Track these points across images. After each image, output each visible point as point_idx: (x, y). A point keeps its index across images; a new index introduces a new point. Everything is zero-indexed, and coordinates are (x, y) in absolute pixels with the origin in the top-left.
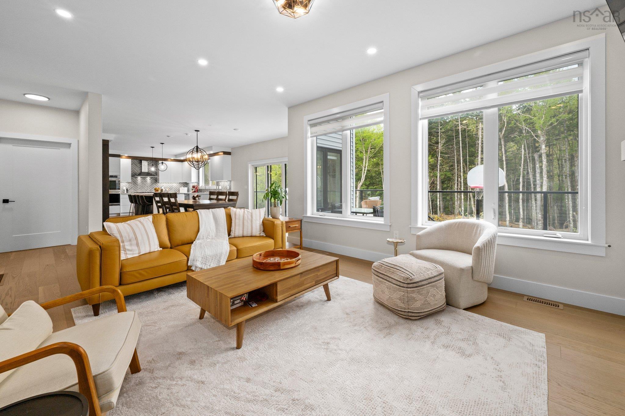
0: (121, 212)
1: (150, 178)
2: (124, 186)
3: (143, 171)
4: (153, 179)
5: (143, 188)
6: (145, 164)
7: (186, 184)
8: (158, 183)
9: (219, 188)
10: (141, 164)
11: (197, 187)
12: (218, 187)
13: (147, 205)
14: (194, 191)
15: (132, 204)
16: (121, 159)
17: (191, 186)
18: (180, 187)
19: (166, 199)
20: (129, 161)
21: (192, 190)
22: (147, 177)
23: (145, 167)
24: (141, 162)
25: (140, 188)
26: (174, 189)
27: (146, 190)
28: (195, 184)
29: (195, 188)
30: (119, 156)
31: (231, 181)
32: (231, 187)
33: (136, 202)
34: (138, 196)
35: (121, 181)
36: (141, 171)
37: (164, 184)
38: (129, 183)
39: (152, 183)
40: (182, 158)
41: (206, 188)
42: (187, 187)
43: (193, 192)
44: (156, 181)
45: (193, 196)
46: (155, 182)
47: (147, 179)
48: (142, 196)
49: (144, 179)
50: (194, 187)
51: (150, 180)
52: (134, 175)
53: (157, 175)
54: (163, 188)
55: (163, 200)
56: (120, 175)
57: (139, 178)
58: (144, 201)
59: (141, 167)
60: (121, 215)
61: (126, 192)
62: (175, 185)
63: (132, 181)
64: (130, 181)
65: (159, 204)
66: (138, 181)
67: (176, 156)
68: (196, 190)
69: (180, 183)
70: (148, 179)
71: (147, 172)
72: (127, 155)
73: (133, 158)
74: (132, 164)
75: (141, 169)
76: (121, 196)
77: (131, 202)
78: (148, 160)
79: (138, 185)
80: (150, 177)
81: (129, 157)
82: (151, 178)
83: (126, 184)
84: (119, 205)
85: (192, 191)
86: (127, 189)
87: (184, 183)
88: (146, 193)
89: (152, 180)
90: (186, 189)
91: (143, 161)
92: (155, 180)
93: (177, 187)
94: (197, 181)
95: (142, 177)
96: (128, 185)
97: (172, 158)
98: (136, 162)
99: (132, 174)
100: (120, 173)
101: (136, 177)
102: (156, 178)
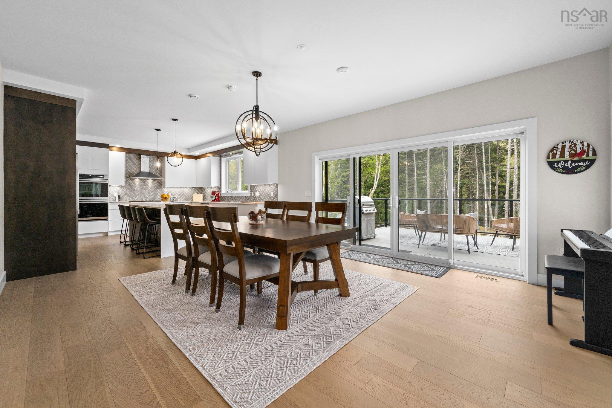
0: (110, 230)
1: (152, 181)
2: (114, 191)
3: (142, 170)
4: (157, 182)
5: (143, 194)
6: (145, 160)
7: (200, 190)
8: (164, 187)
9: (254, 195)
10: (140, 161)
11: (218, 193)
12: (253, 193)
13: (150, 225)
14: (214, 199)
15: (126, 220)
16: (110, 151)
17: (209, 192)
18: (194, 193)
19: (198, 221)
20: (123, 154)
21: (212, 197)
22: (148, 179)
23: (146, 164)
24: (140, 158)
25: (138, 195)
26: (185, 196)
27: (147, 198)
28: (215, 190)
29: (216, 195)
30: (106, 146)
31: (277, 185)
32: (277, 193)
33: (130, 218)
34: (134, 208)
35: (109, 184)
36: (140, 170)
37: (171, 189)
38: (122, 187)
39: (156, 188)
40: (197, 153)
41: (233, 196)
42: (201, 193)
43: (213, 201)
44: (161, 184)
45: (252, 213)
46: (159, 186)
47: (148, 182)
48: (140, 209)
49: (144, 181)
50: (213, 193)
51: (152, 183)
52: (130, 176)
53: (161, 176)
54: (170, 194)
55: (188, 221)
56: (108, 175)
57: (137, 180)
58: (145, 217)
59: (140, 164)
60: (110, 234)
61: (117, 200)
62: (186, 191)
63: (127, 184)
64: (124, 184)
65: (180, 231)
66: (135, 184)
67: (189, 149)
68: (217, 198)
69: (193, 188)
70: (150, 181)
71: (149, 171)
72: (119, 146)
73: (128, 151)
74: (126, 160)
75: (140, 168)
76: (110, 207)
77: (124, 216)
78: (149, 155)
79: (134, 190)
80: (152, 179)
81: (122, 149)
82: (155, 180)
83: (119, 188)
84: (107, 219)
85: (211, 199)
86: (119, 196)
87: (198, 188)
88: (146, 201)
89: (154, 184)
90: (201, 196)
91: (142, 156)
92: (159, 183)
93: (190, 194)
94: (219, 186)
95: (140, 179)
96: (121, 190)
97: (184, 154)
98: (133, 157)
99: (126, 174)
100: (108, 172)
101: (133, 179)
102: (161, 181)
